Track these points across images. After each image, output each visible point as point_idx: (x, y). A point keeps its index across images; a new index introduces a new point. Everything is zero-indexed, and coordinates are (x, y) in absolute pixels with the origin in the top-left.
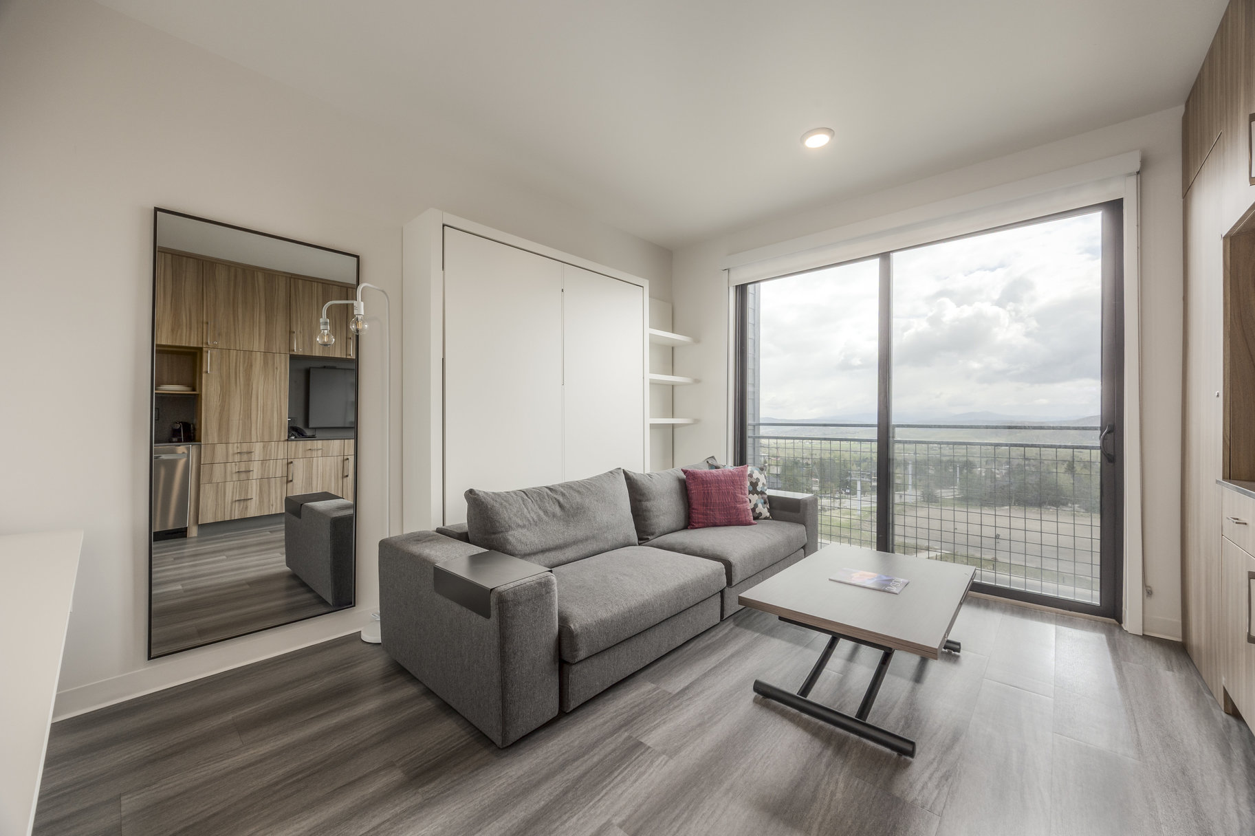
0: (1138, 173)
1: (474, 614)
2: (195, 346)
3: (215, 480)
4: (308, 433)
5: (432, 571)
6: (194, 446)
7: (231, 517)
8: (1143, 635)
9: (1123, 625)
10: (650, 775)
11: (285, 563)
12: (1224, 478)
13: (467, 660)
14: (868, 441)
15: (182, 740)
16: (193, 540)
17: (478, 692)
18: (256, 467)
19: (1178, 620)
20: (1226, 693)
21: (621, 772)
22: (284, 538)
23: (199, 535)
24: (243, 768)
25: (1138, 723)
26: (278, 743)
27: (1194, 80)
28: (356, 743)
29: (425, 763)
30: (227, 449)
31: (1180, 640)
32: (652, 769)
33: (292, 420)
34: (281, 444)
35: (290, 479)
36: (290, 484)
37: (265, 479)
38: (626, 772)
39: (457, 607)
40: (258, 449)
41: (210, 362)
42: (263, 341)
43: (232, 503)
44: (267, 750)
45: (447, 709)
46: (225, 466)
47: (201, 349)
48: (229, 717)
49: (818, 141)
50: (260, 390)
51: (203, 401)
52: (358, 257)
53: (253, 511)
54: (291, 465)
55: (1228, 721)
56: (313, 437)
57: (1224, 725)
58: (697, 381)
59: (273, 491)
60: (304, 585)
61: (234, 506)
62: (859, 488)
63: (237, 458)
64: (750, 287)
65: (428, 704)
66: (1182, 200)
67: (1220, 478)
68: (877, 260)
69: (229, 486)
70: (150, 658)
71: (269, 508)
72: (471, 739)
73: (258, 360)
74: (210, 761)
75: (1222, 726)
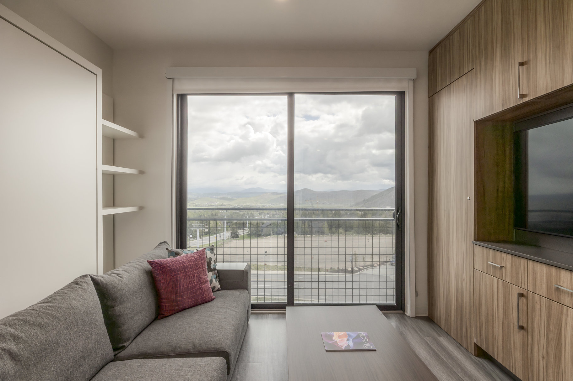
0: (414, 80)
8: (417, 316)
9: (405, 313)
12: (475, 240)
19: (426, 308)
20: (476, 345)
31: (428, 315)
58: (142, 172)
66: (428, 98)
67: (472, 240)
68: (286, 97)
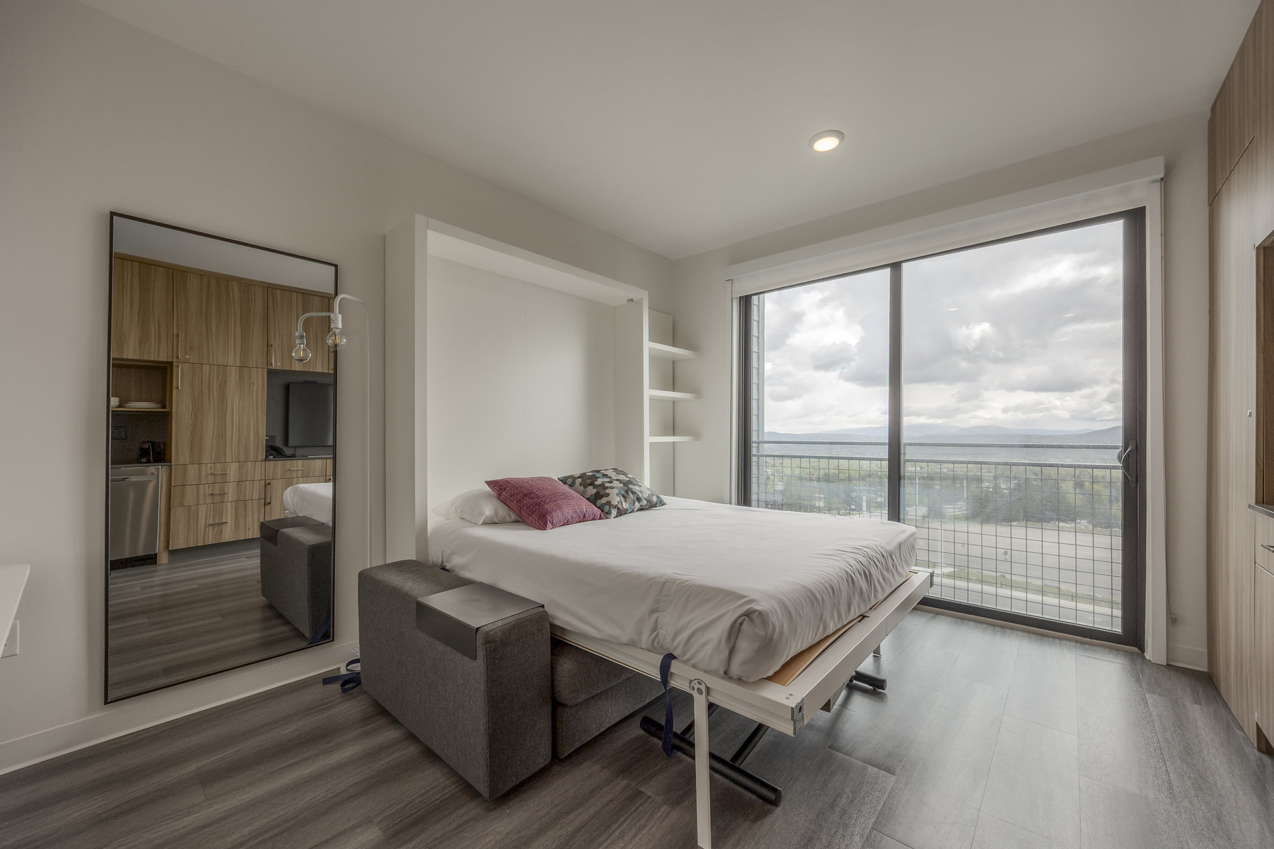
0: (1162, 179)
1: (459, 654)
2: (165, 360)
3: (186, 504)
4: (288, 451)
5: (414, 606)
6: (164, 468)
7: (204, 542)
8: (1168, 665)
9: (1145, 654)
10: (650, 829)
11: (260, 593)
12: (1257, 503)
13: (451, 704)
14: (877, 459)
15: (139, 795)
16: (164, 567)
17: (464, 740)
18: (231, 490)
19: (1204, 649)
20: (1259, 730)
21: (620, 825)
22: (259, 565)
23: (170, 561)
24: (204, 827)
25: (1168, 764)
26: (245, 796)
27: (1222, 81)
28: (330, 796)
29: (406, 818)
30: (200, 470)
31: (1205, 670)
32: (653, 822)
33: (271, 438)
34: (258, 464)
35: (268, 501)
36: (268, 507)
37: (241, 503)
38: (625, 826)
39: (440, 647)
40: (233, 469)
41: (181, 378)
42: (238, 356)
43: (205, 527)
44: (232, 806)
45: (430, 755)
46: (198, 488)
47: (171, 363)
48: (191, 768)
49: (826, 144)
50: (235, 407)
51: (173, 419)
52: (336, 266)
53: (228, 535)
54: (269, 487)
55: (1261, 759)
56: (293, 456)
57: (1258, 765)
58: (698, 397)
59: (249, 513)
60: (280, 616)
61: (207, 530)
62: (864, 504)
63: (211, 479)
64: (755, 299)
65: (411, 750)
66: (1208, 208)
67: (1253, 502)
68: (888, 271)
69: (202, 510)
70: (106, 702)
71: (246, 533)
72: (456, 790)
73: (233, 375)
74: (169, 819)
75: (1255, 765)
